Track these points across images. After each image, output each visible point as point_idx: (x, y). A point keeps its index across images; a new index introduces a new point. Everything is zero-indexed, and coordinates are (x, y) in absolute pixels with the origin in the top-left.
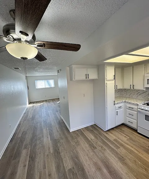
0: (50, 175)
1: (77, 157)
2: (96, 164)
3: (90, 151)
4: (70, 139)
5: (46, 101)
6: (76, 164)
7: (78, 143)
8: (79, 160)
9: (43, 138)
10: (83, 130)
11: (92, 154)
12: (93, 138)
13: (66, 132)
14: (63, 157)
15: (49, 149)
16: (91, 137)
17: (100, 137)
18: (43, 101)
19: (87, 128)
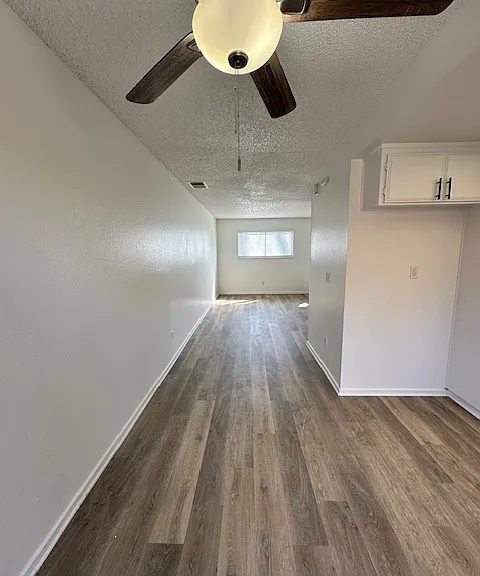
0: (264, 489)
1: (362, 479)
2: (445, 535)
3: (420, 480)
4: (336, 415)
5: (263, 296)
6: (355, 496)
7: (366, 436)
8: (369, 490)
9: (250, 387)
10: (393, 406)
11: (428, 491)
12: (436, 440)
13: (322, 391)
14: (308, 458)
15: (266, 420)
16: (425, 433)
17: (469, 446)
18: (253, 297)
19: (407, 401)
